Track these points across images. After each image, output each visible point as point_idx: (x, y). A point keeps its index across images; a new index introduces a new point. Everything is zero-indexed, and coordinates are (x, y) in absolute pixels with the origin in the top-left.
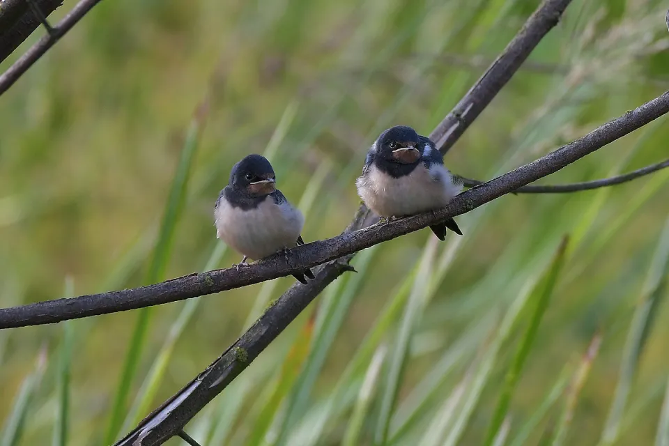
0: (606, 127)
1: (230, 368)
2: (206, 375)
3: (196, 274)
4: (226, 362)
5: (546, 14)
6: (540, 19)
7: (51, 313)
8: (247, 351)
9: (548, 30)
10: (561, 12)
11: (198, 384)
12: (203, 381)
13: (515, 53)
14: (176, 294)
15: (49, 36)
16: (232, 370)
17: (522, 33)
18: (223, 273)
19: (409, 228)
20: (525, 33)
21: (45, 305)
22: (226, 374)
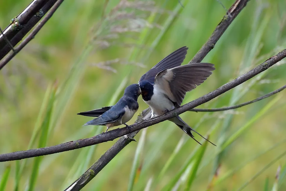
0: (227, 84)
1: (88, 178)
2: (79, 180)
3: (72, 141)
4: (86, 175)
5: (209, 45)
6: (206, 47)
7: (18, 156)
8: (95, 171)
9: (210, 51)
10: (215, 44)
11: (75, 183)
12: (78, 182)
13: (197, 59)
14: (65, 149)
15: (13, 52)
16: (89, 178)
17: (200, 52)
18: (83, 141)
19: (153, 123)
20: (201, 51)
21: (16, 153)
22: (86, 180)
